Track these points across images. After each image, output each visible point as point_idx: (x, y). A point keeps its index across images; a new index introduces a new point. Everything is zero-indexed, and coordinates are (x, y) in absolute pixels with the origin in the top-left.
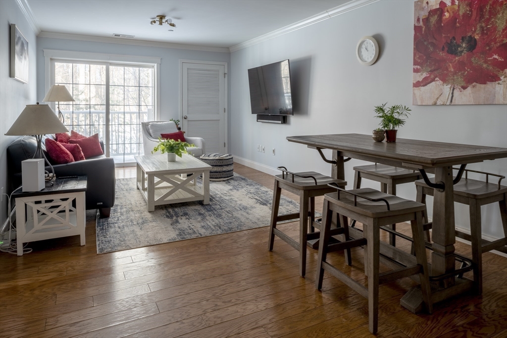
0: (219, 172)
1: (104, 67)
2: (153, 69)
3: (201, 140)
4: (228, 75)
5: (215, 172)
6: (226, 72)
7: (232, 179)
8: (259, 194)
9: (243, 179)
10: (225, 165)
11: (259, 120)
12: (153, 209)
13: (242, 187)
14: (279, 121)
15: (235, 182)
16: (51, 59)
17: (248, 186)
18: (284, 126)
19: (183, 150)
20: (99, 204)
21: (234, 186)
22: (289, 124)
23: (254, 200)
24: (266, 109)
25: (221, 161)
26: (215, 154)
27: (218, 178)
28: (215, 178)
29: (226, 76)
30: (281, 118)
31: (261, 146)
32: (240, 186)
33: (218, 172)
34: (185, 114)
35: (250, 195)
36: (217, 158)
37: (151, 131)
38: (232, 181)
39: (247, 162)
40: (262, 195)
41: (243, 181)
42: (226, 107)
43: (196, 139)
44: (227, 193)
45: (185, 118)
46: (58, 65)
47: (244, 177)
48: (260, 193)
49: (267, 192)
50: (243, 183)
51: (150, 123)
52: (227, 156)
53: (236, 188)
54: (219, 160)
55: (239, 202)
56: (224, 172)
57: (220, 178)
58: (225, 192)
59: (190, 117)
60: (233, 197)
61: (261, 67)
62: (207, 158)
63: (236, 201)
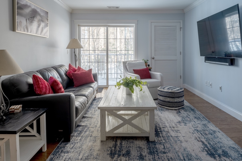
0: (172, 102)
1: (106, 28)
2: (133, 28)
3: (160, 75)
4: (183, 29)
5: (168, 102)
6: (182, 26)
7: (183, 108)
8: (206, 135)
9: (192, 110)
10: (176, 97)
11: (206, 61)
12: (105, 139)
13: (190, 121)
14: (227, 63)
15: (185, 112)
16: (79, 25)
17: (196, 120)
18: (231, 68)
19: (137, 86)
20: (60, 131)
21: (183, 117)
22: (237, 66)
23: (201, 143)
24: (213, 52)
25: (173, 94)
26: (169, 87)
27: (170, 107)
28: (168, 107)
29: (182, 29)
30: (229, 61)
31: (208, 81)
32: (189, 119)
33: (170, 102)
34: (153, 56)
35: (197, 135)
36: (170, 91)
37: (127, 67)
38: (183, 110)
39: (197, 92)
40: (210, 136)
41: (192, 112)
42: (182, 51)
43: (157, 74)
44: (175, 126)
45: (153, 59)
46: (82, 28)
47: (193, 108)
48: (207, 132)
49: (214, 132)
50: (192, 115)
51: (127, 62)
52: (179, 90)
53: (184, 121)
54: (172, 93)
55: (184, 145)
56: (176, 102)
57: (172, 107)
58: (174, 125)
59: (156, 58)
60: (179, 135)
61: (208, 17)
62: (162, 90)
63: (181, 142)
